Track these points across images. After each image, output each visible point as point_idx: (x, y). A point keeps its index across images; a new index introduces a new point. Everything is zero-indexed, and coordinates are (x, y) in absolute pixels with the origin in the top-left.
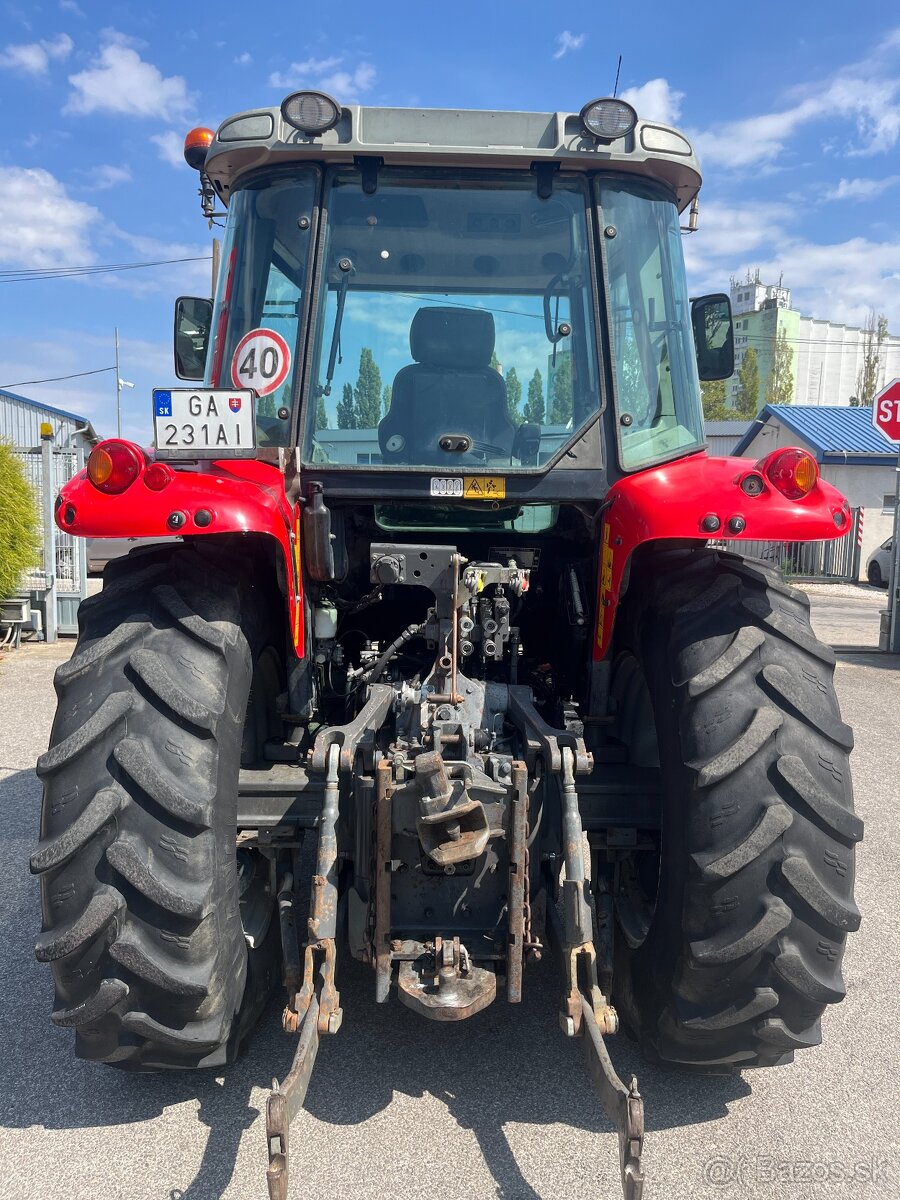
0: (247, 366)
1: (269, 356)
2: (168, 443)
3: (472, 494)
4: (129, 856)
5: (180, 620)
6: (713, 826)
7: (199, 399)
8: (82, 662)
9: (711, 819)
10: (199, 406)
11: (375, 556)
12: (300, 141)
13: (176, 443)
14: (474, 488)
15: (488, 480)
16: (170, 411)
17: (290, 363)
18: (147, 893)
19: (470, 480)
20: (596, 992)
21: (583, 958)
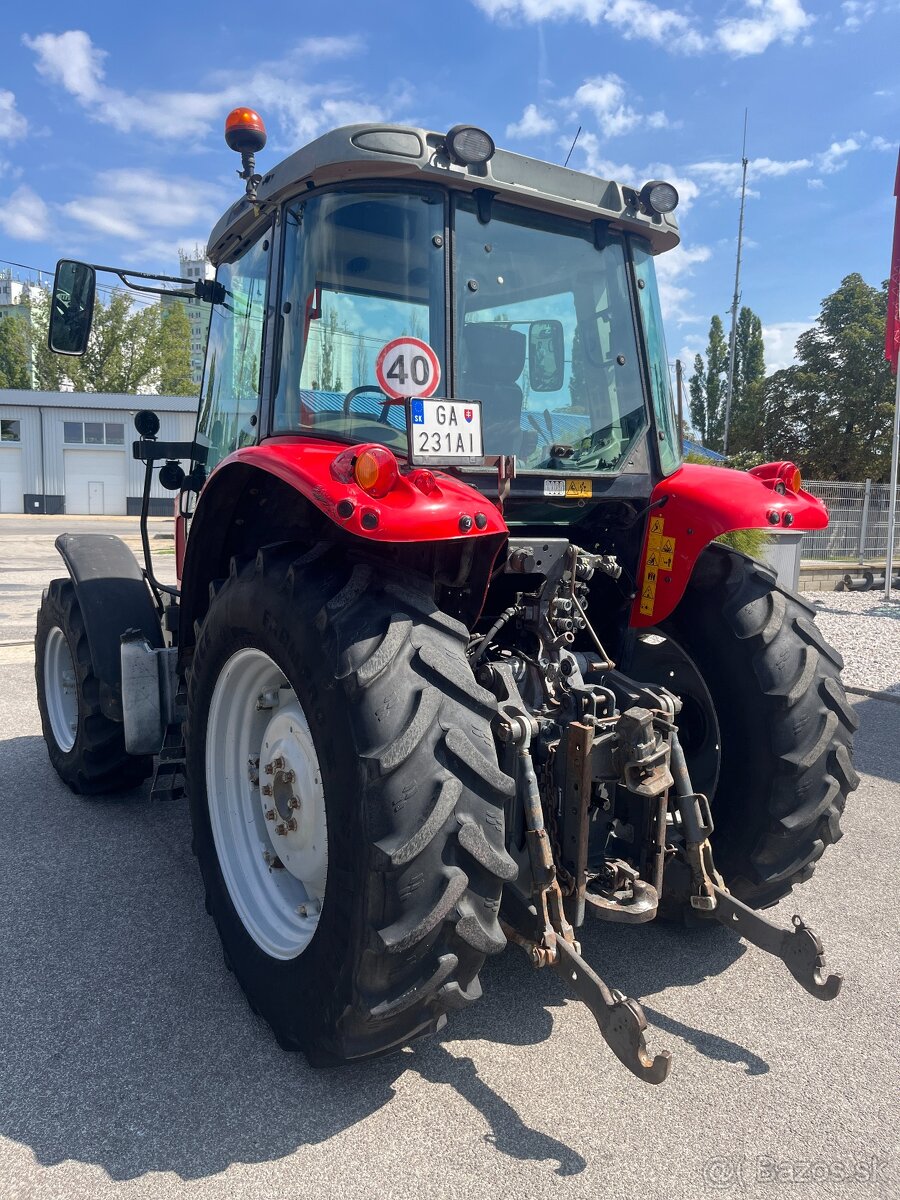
0: (397, 371)
1: (420, 364)
2: (422, 450)
3: (571, 494)
4: (475, 835)
5: (430, 616)
6: (796, 734)
7: (444, 409)
8: (379, 664)
9: (794, 729)
10: (444, 415)
11: (511, 548)
12: (439, 166)
13: (427, 450)
14: (573, 489)
15: (581, 482)
16: (423, 419)
17: (439, 372)
18: (488, 865)
19: (570, 482)
20: (716, 873)
21: (706, 850)
